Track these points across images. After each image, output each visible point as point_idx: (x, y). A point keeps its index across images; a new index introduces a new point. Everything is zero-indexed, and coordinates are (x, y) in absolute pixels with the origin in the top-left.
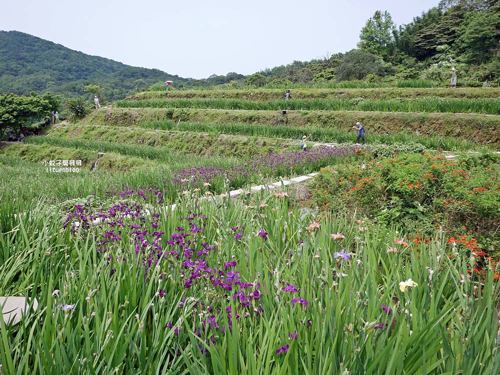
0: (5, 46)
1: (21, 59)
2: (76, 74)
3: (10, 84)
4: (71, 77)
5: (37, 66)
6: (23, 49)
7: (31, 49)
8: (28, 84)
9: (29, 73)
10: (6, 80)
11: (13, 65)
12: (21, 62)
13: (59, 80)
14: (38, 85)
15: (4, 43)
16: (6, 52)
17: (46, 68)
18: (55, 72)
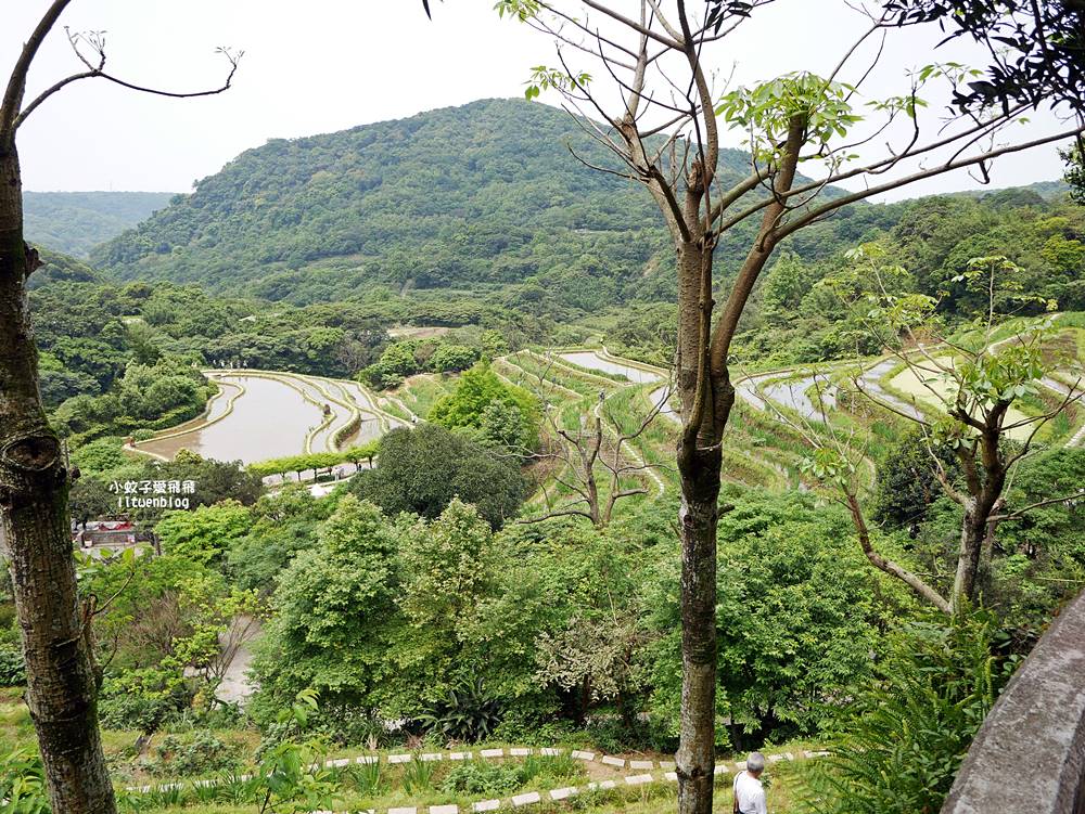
0: (500, 127)
1: (520, 151)
2: (601, 178)
3: (499, 199)
4: (592, 183)
5: (542, 164)
6: (526, 132)
7: (537, 131)
8: (526, 198)
9: (530, 177)
10: (494, 191)
11: (508, 162)
12: (518, 157)
13: (572, 191)
14: (538, 202)
15: (499, 123)
16: (500, 139)
17: (555, 169)
18: (569, 175)
